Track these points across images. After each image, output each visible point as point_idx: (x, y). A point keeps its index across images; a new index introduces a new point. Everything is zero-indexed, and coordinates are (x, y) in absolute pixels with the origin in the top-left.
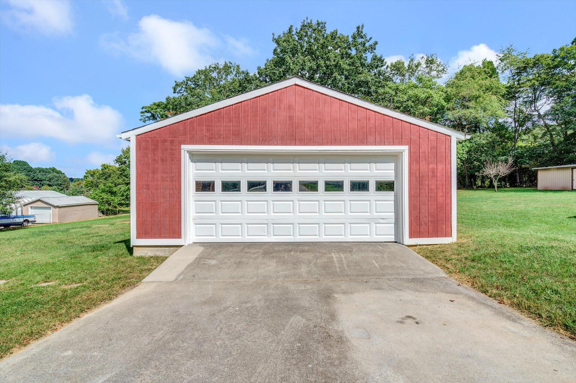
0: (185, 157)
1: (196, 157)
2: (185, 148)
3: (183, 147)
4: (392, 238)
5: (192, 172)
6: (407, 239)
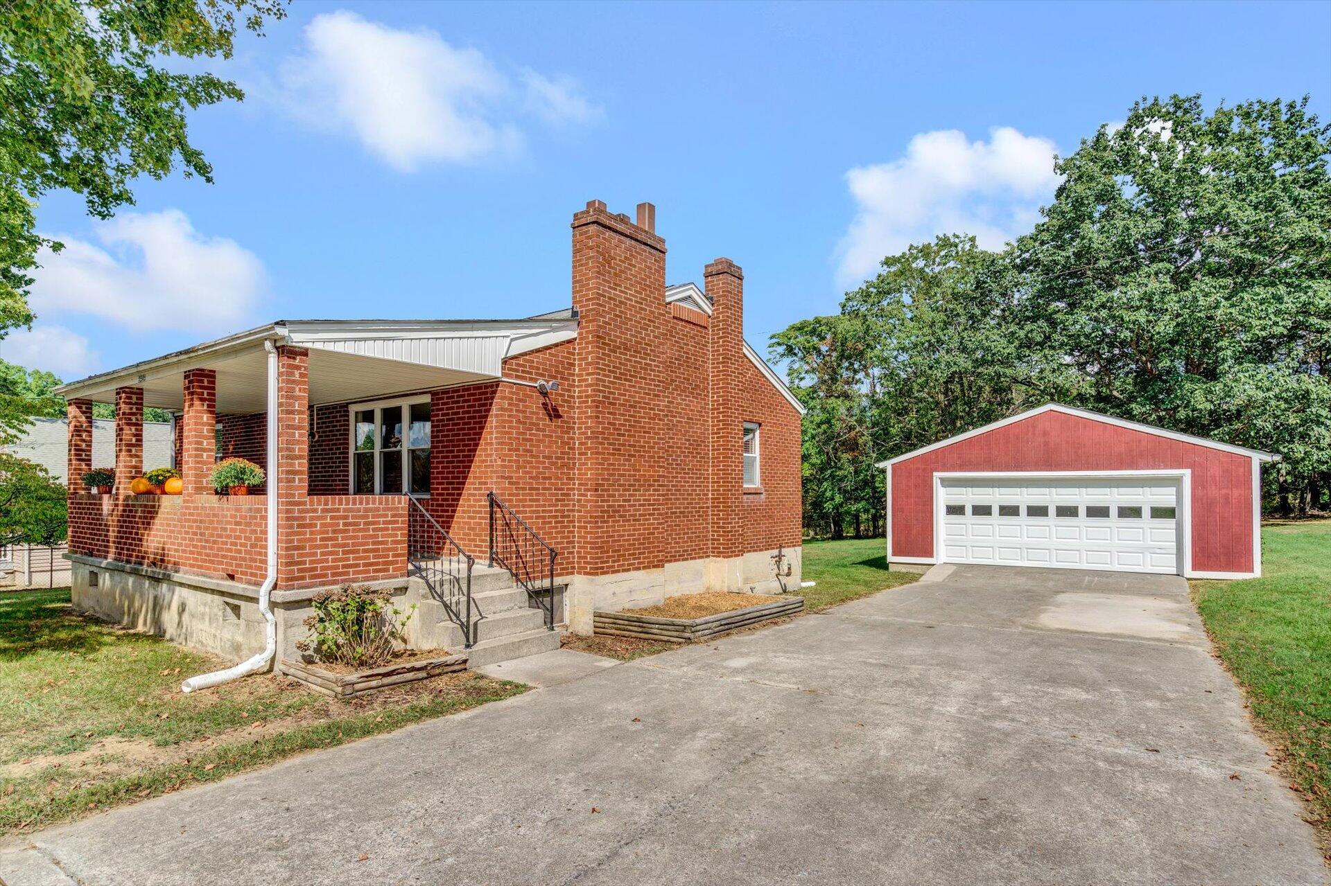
0: (936, 483)
1: (946, 483)
2: (937, 475)
3: (935, 474)
4: (1172, 571)
5: (942, 497)
6: (1189, 572)
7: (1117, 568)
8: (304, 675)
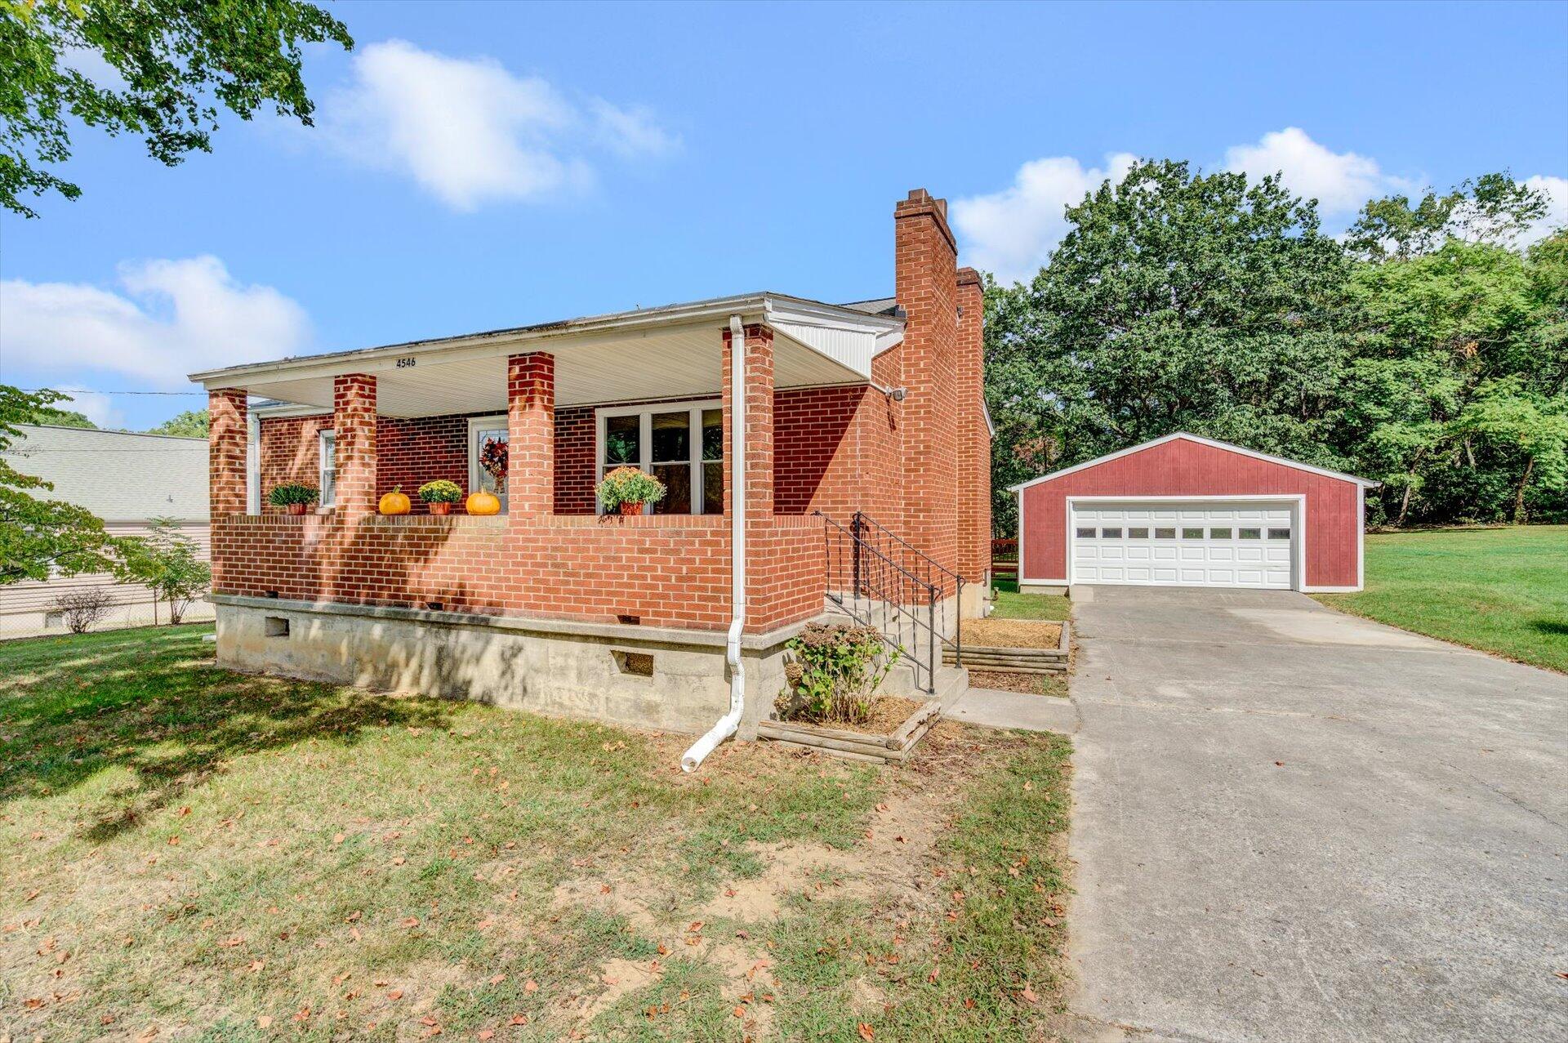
0: (1069, 507)
1: (1078, 507)
2: (1070, 499)
3: (1067, 498)
4: (1288, 586)
5: (1075, 520)
6: (1303, 587)
7: (1238, 585)
8: (815, 740)
